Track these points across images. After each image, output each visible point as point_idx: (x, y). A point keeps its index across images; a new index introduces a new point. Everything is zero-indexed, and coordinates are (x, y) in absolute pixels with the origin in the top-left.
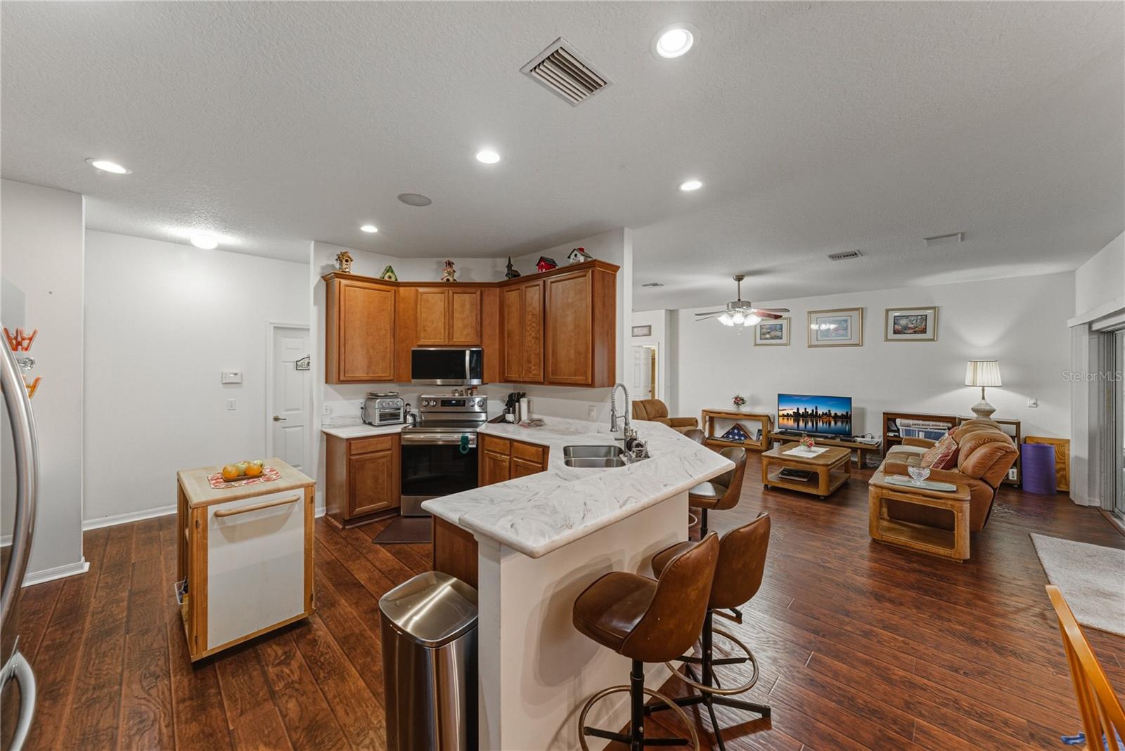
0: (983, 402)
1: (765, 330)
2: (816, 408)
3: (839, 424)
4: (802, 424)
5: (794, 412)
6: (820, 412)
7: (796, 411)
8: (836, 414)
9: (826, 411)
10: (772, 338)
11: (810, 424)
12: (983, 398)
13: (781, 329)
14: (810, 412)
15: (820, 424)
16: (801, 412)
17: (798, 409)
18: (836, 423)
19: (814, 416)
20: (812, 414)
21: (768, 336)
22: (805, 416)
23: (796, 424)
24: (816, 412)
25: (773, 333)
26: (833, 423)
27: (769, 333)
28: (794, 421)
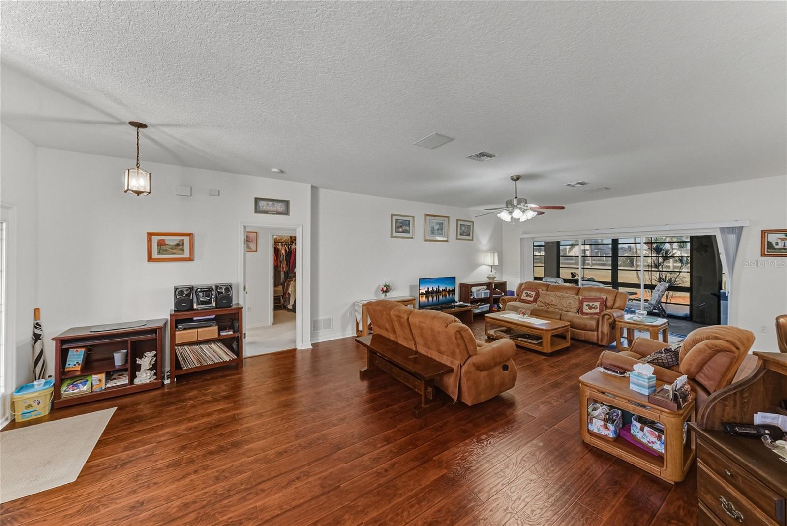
0: (491, 273)
1: (399, 225)
2: (439, 287)
3: (451, 295)
4: (430, 299)
5: (426, 291)
6: (441, 290)
7: (427, 290)
8: (449, 289)
9: (444, 288)
10: (403, 232)
11: (435, 298)
12: (491, 271)
13: (409, 224)
14: (435, 290)
15: (441, 297)
16: (430, 290)
17: (428, 289)
18: (449, 295)
19: (437, 292)
20: (436, 291)
21: (401, 230)
22: (433, 292)
23: (427, 300)
24: (439, 290)
25: (405, 228)
26: (447, 295)
27: (401, 227)
28: (426, 297)
